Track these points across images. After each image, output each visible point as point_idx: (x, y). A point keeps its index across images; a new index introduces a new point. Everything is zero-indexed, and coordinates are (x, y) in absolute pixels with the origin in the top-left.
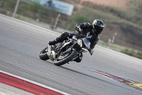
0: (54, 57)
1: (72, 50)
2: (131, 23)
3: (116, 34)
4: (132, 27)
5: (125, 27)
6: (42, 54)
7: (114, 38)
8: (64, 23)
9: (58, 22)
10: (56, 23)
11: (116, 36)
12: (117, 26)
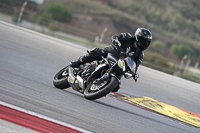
0: (82, 85)
1: (110, 77)
2: (126, 15)
3: (106, 30)
4: (127, 20)
5: (118, 20)
6: (58, 81)
7: (102, 36)
8: (32, 14)
9: (24, 13)
10: (21, 14)
11: (105, 33)
12: (107, 19)
